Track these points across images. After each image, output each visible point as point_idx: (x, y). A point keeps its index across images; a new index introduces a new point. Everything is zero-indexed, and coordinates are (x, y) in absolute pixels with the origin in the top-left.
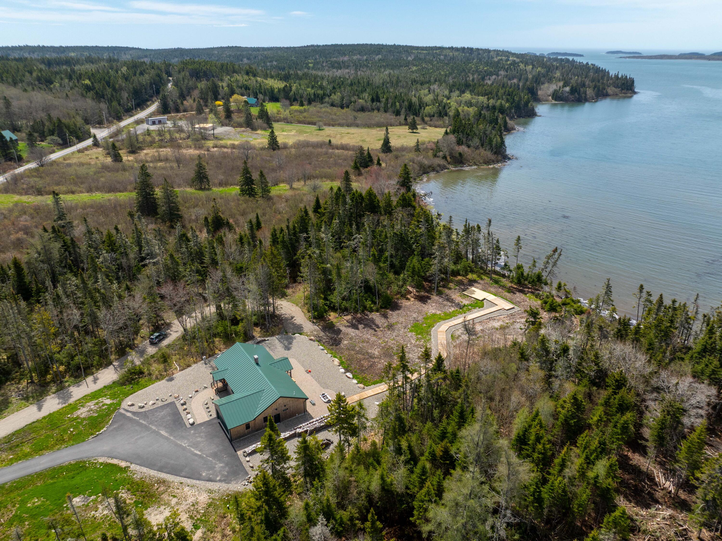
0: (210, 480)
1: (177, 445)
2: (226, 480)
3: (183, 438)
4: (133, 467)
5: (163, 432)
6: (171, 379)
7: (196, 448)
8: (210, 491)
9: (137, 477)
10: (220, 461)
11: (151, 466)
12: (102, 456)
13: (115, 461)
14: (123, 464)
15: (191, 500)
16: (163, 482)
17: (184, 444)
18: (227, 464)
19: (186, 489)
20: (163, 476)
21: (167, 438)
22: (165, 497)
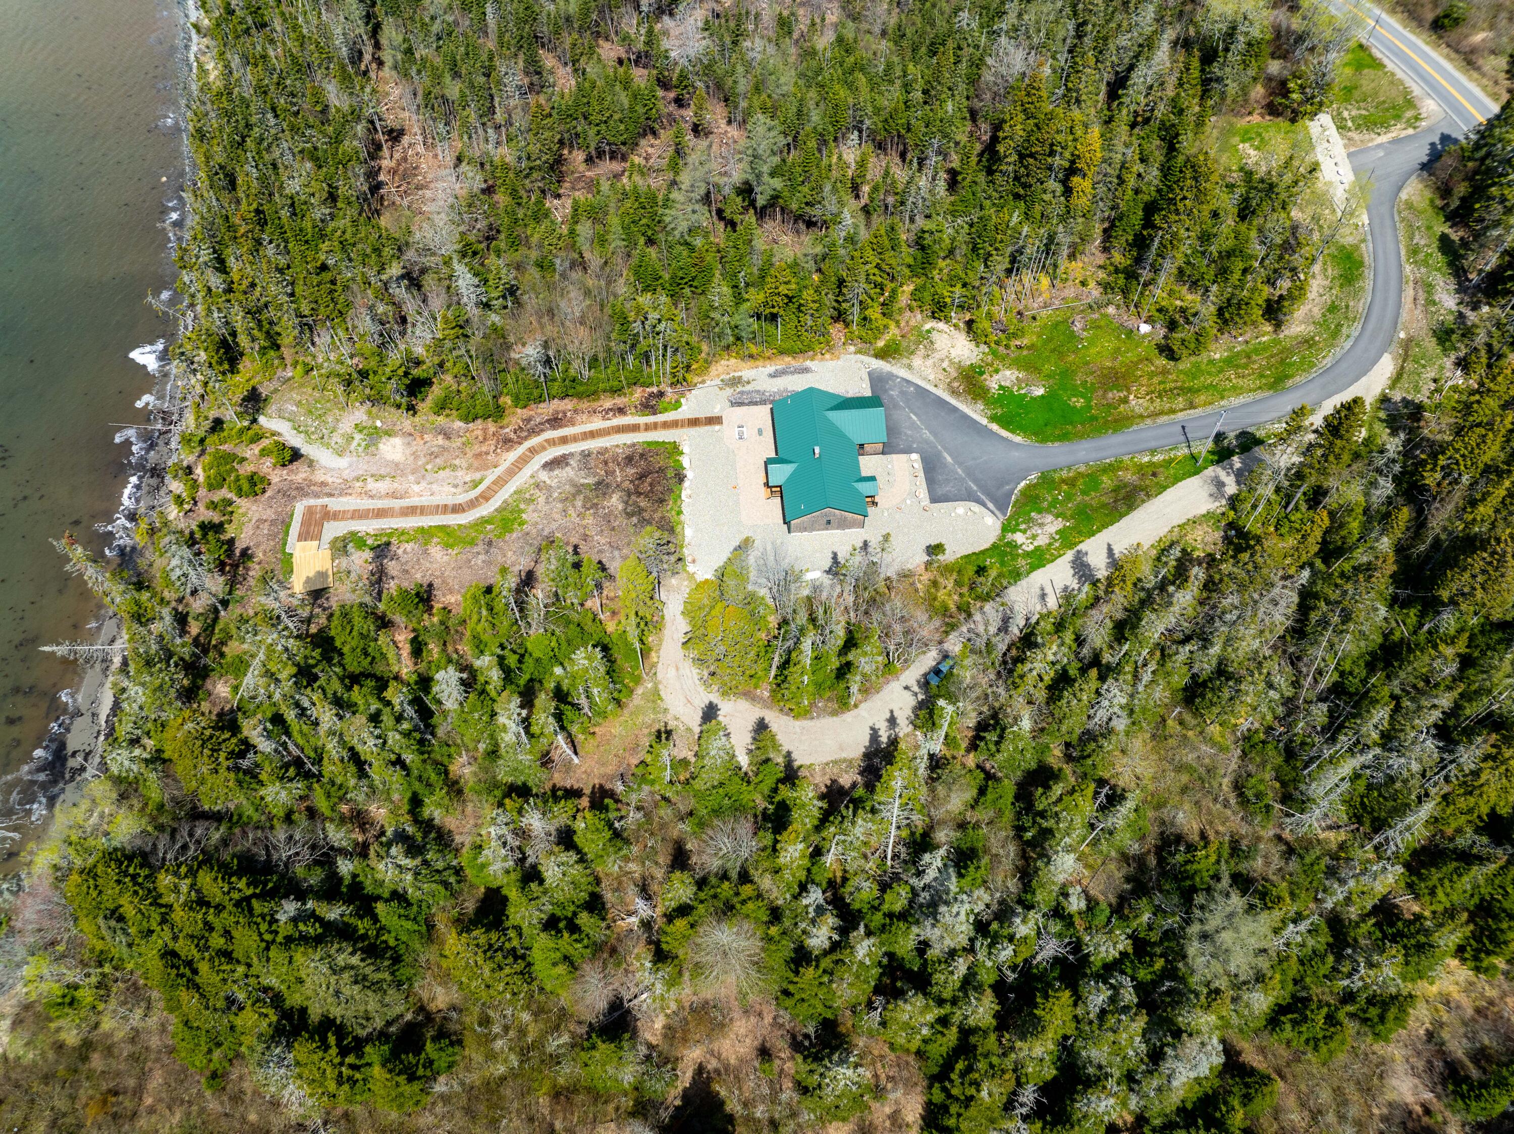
0: (908, 382)
1: (935, 434)
2: (891, 376)
3: (927, 442)
4: (984, 421)
5: (949, 459)
6: (934, 549)
7: (914, 423)
8: (910, 367)
9: (980, 406)
10: (891, 397)
11: (965, 417)
12: (1018, 444)
13: (1004, 433)
14: (994, 427)
15: (929, 362)
16: (954, 392)
17: (927, 434)
18: (886, 391)
19: (932, 377)
20: (953, 401)
21: (946, 449)
22: (954, 374)
